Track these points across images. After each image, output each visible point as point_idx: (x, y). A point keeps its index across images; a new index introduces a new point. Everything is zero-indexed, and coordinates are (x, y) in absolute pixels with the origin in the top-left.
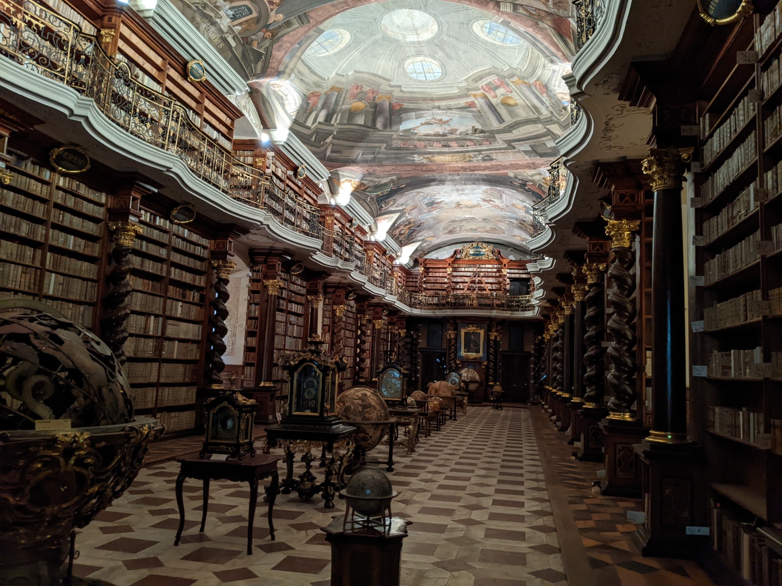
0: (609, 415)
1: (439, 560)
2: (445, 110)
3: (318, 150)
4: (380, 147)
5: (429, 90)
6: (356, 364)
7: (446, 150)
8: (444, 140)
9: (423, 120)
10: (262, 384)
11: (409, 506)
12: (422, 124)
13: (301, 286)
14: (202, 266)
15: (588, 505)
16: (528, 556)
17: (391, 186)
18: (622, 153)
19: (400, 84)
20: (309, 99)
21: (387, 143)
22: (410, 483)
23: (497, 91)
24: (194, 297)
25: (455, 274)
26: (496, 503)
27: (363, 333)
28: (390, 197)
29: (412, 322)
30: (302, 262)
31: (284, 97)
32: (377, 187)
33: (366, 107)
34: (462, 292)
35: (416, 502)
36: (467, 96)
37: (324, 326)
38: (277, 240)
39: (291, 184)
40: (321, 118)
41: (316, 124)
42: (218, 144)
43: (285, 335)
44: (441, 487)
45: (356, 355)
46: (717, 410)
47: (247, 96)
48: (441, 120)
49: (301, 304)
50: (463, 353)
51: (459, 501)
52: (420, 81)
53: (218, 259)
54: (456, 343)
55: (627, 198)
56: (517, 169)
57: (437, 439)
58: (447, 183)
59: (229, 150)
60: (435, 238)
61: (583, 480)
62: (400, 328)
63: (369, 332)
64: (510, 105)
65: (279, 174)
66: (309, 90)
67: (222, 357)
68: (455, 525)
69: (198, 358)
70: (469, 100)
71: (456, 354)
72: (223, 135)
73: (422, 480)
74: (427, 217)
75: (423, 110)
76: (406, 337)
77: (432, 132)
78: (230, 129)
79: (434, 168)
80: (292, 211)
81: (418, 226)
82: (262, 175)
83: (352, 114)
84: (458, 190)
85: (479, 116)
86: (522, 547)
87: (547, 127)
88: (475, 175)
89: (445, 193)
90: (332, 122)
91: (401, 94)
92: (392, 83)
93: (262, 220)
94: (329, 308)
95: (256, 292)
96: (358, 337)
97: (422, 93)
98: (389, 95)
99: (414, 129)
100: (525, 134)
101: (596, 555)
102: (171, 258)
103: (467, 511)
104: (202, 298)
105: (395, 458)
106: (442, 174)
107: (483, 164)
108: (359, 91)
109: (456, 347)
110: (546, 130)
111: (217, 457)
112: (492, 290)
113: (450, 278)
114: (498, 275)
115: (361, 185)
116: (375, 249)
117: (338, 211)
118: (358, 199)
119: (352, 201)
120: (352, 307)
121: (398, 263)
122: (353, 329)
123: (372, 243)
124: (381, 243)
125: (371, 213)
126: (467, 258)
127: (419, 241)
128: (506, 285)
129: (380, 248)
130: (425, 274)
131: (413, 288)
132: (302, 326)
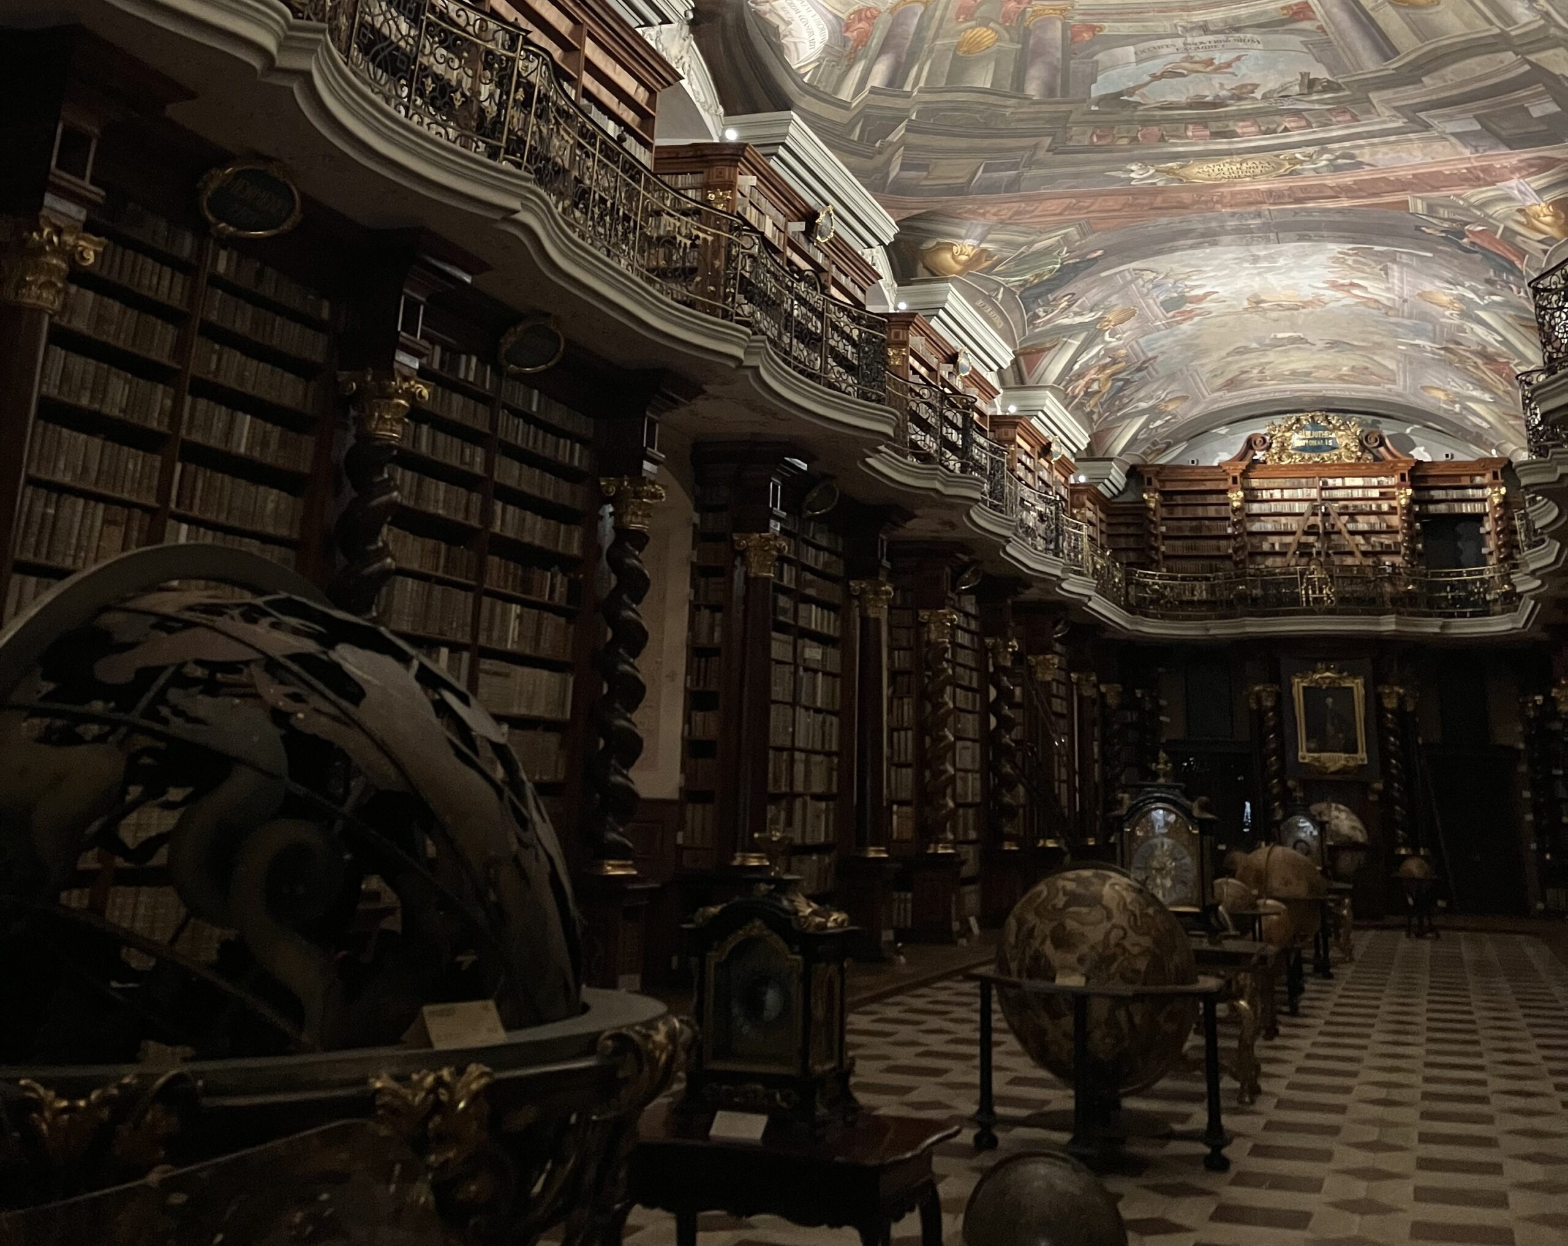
4: (1035, 150)
7: (1223, 144)
8: (1219, 118)
9: (1158, 66)
10: (739, 860)
12: (1155, 78)
13: (831, 552)
17: (1064, 254)
21: (1054, 135)
24: (552, 590)
25: (1256, 508)
27: (1005, 695)
28: (1059, 287)
32: (1025, 259)
33: (1000, 40)
34: (1279, 561)
37: (894, 675)
39: (797, 260)
40: (879, 78)
43: (794, 705)
48: (1209, 63)
49: (831, 607)
50: (1305, 754)
53: (617, 474)
54: (1280, 721)
56: (1435, 188)
58: (1227, 239)
59: (649, 168)
60: (1187, 404)
63: (1019, 693)
65: (769, 231)
69: (561, 777)
74: (1164, 343)
76: (1122, 705)
77: (1183, 98)
81: (1139, 370)
82: (736, 228)
84: (1256, 259)
88: (1308, 211)
89: (1219, 268)
90: (908, 86)
93: (737, 354)
94: (907, 617)
95: (713, 571)
96: (991, 708)
99: (1131, 91)
102: (495, 475)
104: (575, 591)
106: (1209, 215)
107: (1331, 181)
109: (1281, 736)
112: (1374, 554)
113: (1239, 522)
114: (1385, 507)
115: (981, 255)
116: (1019, 440)
117: (921, 332)
118: (971, 295)
119: (955, 301)
120: (967, 615)
121: (1082, 479)
122: (975, 685)
123: (1011, 422)
124: (1034, 421)
125: (1007, 335)
126: (1286, 461)
127: (1142, 412)
128: (1412, 538)
129: (1032, 435)
130: (1164, 512)
131: (1132, 557)
132: (834, 676)
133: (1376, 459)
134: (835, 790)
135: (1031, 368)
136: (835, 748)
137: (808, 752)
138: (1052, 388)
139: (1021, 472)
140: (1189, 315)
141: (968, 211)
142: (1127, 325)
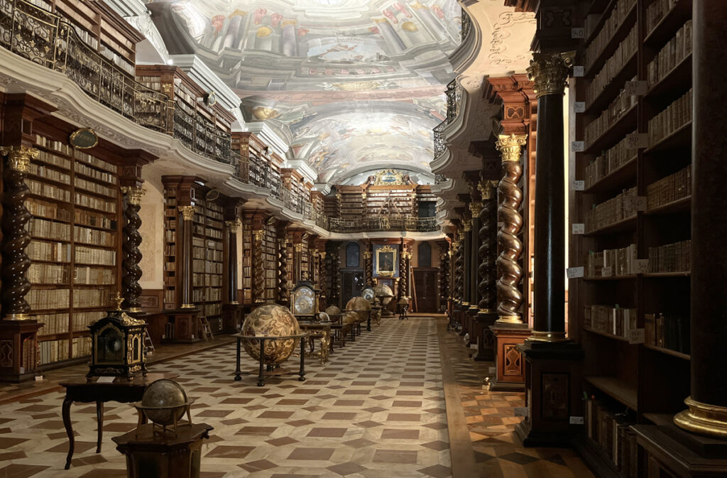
0: (499, 318)
1: (334, 464)
2: (349, 36)
3: (226, 77)
4: (290, 75)
5: (333, 15)
6: (278, 285)
7: (353, 77)
8: (351, 67)
9: (329, 47)
10: (184, 306)
11: (315, 412)
12: (329, 51)
13: (218, 212)
14: (110, 193)
15: (478, 401)
16: (419, 454)
17: (304, 114)
18: (510, 68)
19: (303, 8)
20: (213, 23)
21: (296, 70)
22: (319, 390)
23: (398, 16)
24: (104, 224)
25: (370, 199)
26: (396, 404)
27: (284, 256)
28: (304, 124)
29: (330, 245)
30: (216, 188)
31: (187, 21)
32: (289, 115)
33: (272, 32)
34: (375, 215)
35: (321, 408)
36: (371, 22)
37: (244, 251)
38: (188, 167)
39: (202, 111)
40: (228, 43)
41: (223, 49)
42: (115, 66)
43: (205, 259)
44: (347, 392)
45: (278, 277)
46: (593, 308)
47: (149, 18)
48: (346, 47)
49: (218, 230)
50: (377, 271)
51: (361, 405)
52: (324, 6)
53: (127, 186)
54: (372, 262)
55: (515, 113)
56: (420, 96)
57: (350, 349)
58: (357, 110)
59: (132, 75)
60: (350, 166)
61: (477, 379)
62: (320, 251)
63: (290, 255)
64: (410, 31)
65: (189, 100)
66: (211, 13)
67: (139, 282)
68: (355, 428)
69: (113, 283)
70: (372, 26)
71: (372, 273)
72: (123, 58)
73: (331, 387)
74: (340, 145)
75: (329, 36)
76: (326, 259)
77: (339, 59)
78: (132, 54)
79: (343, 95)
80: (202, 136)
81: (333, 154)
82: (166, 99)
83: (259, 41)
84: (367, 118)
85: (382, 43)
86: (414, 444)
87: (446, 53)
88: (383, 102)
89: (356, 120)
90: (240, 48)
91: (306, 19)
92: (296, 7)
93: (169, 145)
94: (249, 232)
95: (172, 218)
96: (281, 260)
97: (326, 18)
98: (293, 20)
99: (321, 55)
100: (426, 60)
101: (481, 449)
102: (75, 185)
103: (368, 414)
104: (113, 224)
105: (307, 368)
106: (351, 102)
107: (389, 92)
108: (263, 15)
109: (372, 267)
110: (445, 56)
111: (103, 380)
112: (404, 213)
113: (365, 203)
114: (408, 199)
115: (274, 113)
116: (292, 176)
117: (253, 139)
118: (272, 126)
119: (265, 128)
120: (271, 232)
121: (316, 189)
122: (274, 253)
123: (290, 171)
124: (298, 171)
125: (286, 141)
126: (380, 184)
127: (335, 168)
128: (415, 209)
129: (297, 175)
130: (342, 200)
131: (332, 214)
132: (221, 251)
133: (407, 184)
134: (221, 285)
135: (296, 153)
136: (221, 272)
137: (210, 274)
138: (303, 160)
139: (293, 187)
140: (348, 136)
141: (269, 96)
142: (328, 138)
